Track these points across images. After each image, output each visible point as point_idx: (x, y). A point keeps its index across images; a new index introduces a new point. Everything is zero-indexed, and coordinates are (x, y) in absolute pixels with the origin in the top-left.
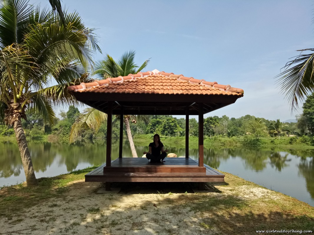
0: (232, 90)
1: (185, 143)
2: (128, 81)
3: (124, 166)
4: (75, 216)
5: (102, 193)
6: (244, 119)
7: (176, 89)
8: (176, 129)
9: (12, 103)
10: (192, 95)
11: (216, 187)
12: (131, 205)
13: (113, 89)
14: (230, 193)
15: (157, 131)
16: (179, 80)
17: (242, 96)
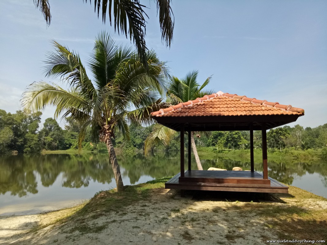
0: (293, 110)
1: (250, 156)
2: (197, 105)
3: (192, 177)
4: (163, 214)
5: (178, 199)
6: (322, 129)
7: (240, 111)
8: (241, 142)
9: (105, 125)
10: (254, 115)
11: (281, 198)
12: (204, 209)
13: (186, 113)
14: (295, 204)
15: (219, 143)
16: (242, 101)
17: (303, 114)
